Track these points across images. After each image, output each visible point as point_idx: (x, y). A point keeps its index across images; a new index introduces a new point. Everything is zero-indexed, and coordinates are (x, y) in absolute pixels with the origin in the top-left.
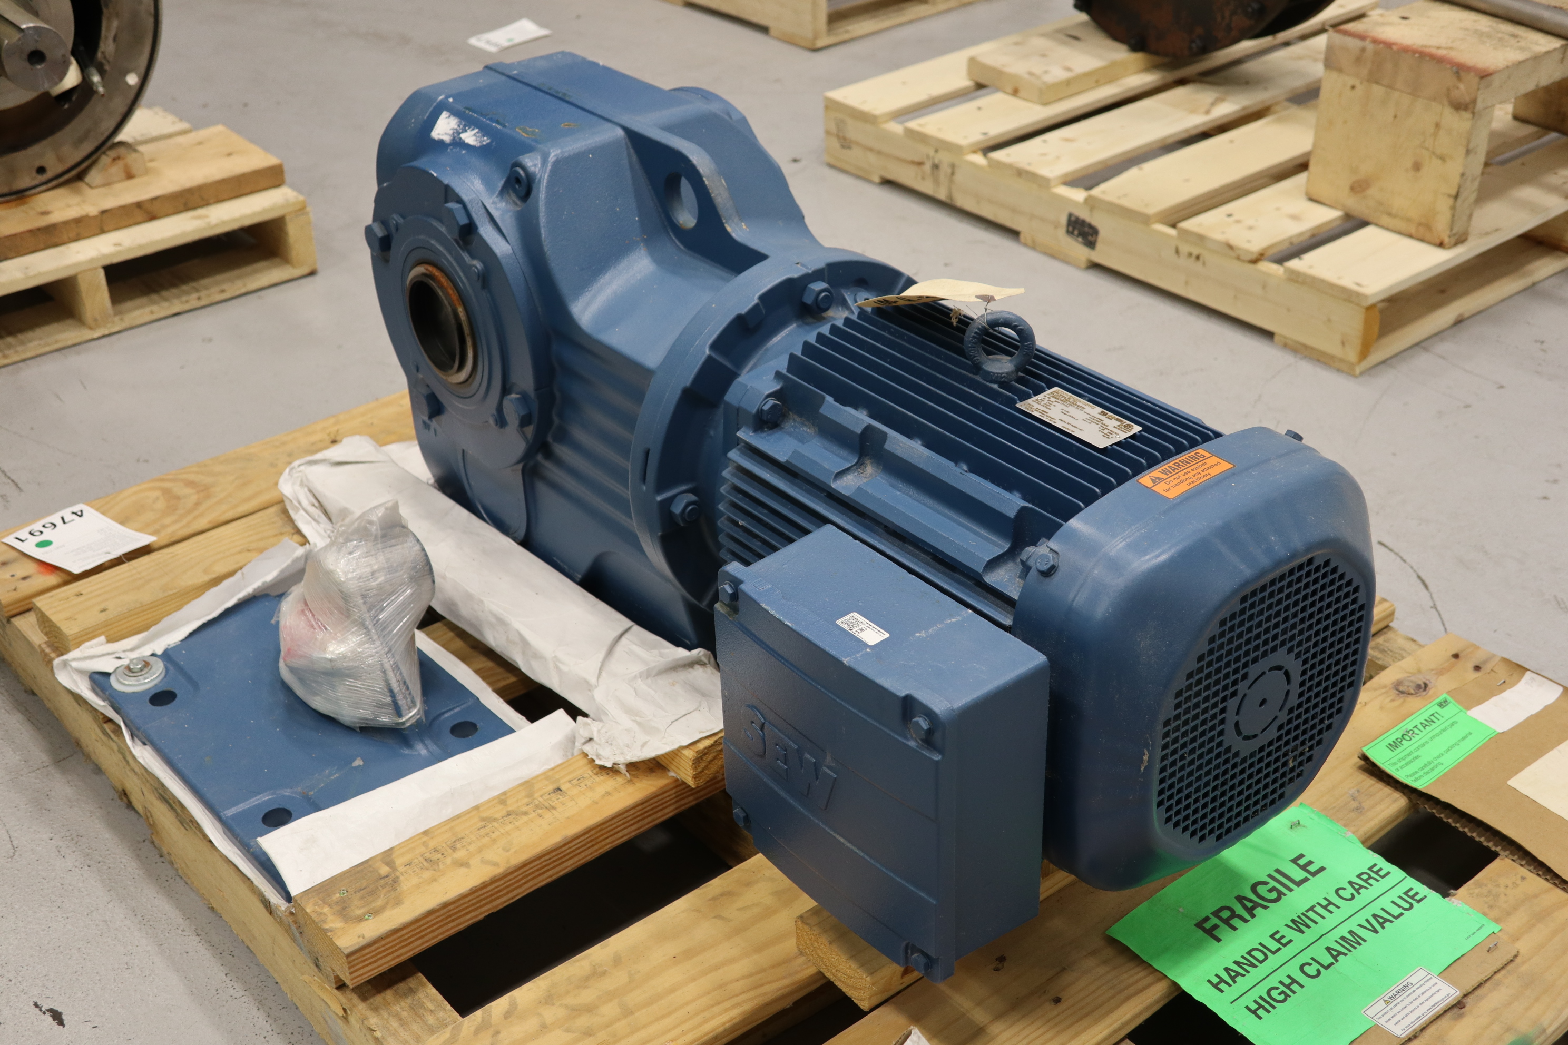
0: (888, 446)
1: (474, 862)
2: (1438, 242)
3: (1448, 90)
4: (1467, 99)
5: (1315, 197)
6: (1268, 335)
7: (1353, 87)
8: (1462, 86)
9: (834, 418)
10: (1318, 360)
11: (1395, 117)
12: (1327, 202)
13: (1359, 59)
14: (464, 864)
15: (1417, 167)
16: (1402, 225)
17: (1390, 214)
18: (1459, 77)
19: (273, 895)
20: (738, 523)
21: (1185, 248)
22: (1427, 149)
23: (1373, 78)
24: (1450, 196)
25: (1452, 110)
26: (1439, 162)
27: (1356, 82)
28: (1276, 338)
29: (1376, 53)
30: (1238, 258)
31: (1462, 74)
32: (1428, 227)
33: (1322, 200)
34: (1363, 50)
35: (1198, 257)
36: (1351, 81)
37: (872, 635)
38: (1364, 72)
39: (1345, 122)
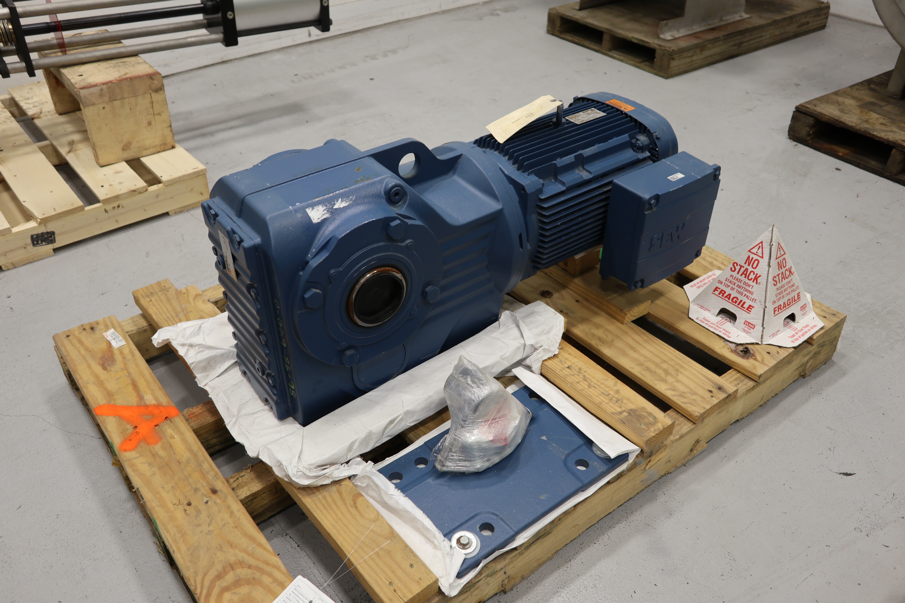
0: (585, 155)
1: (616, 388)
2: (171, 147)
3: (150, 86)
4: (160, 85)
5: (103, 165)
6: (167, 214)
7: (104, 108)
8: (155, 82)
9: (564, 164)
10: (193, 208)
11: (131, 109)
12: (113, 162)
13: (101, 95)
14: (618, 392)
15: (150, 124)
16: (152, 150)
17: (146, 149)
18: (152, 79)
19: (622, 467)
20: (558, 225)
21: (109, 207)
22: (151, 114)
23: (112, 99)
24: (168, 127)
25: (155, 93)
26: (158, 116)
27: (105, 105)
28: (170, 213)
29: (109, 88)
30: (140, 193)
31: (153, 77)
32: (165, 144)
33: (111, 163)
34: (102, 90)
35: (118, 206)
36: (101, 106)
37: (680, 176)
38: (106, 99)
39: (107, 124)
